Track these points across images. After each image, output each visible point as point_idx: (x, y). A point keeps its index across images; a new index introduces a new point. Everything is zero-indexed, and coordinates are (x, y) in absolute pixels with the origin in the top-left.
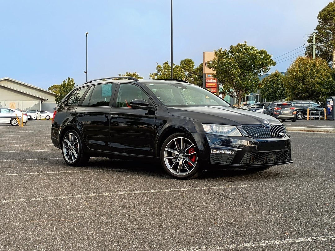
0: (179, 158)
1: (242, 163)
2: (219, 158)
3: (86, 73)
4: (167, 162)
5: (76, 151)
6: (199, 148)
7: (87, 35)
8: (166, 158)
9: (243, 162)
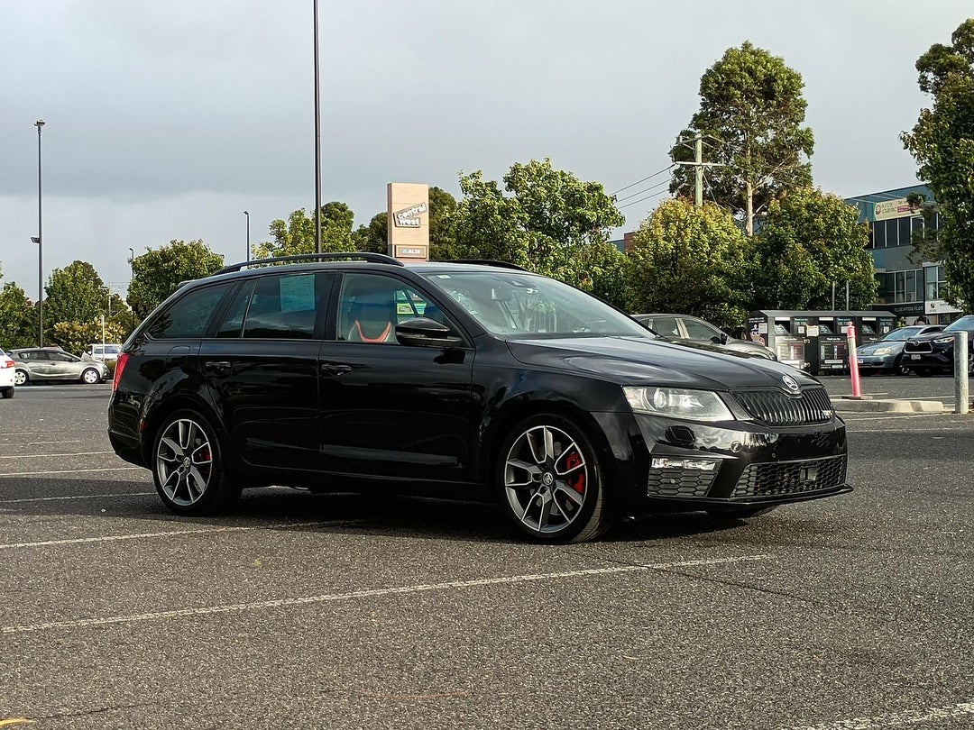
0: (543, 485)
1: (736, 496)
2: (673, 481)
3: (38, 241)
4: (512, 496)
5: (203, 470)
6: (615, 454)
7: (39, 129)
8: (512, 487)
9: (738, 492)
